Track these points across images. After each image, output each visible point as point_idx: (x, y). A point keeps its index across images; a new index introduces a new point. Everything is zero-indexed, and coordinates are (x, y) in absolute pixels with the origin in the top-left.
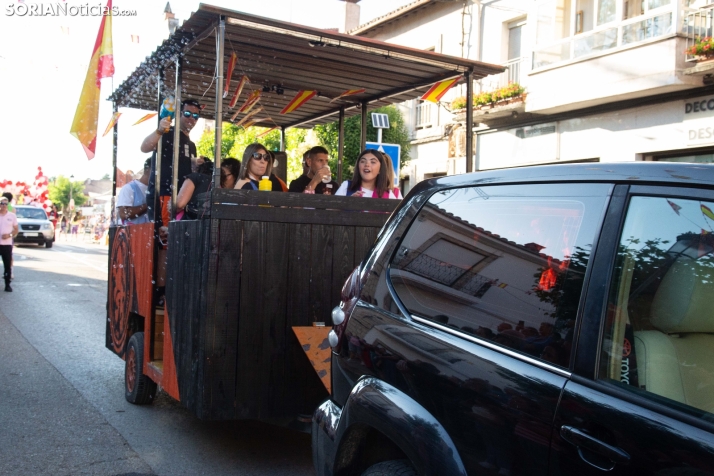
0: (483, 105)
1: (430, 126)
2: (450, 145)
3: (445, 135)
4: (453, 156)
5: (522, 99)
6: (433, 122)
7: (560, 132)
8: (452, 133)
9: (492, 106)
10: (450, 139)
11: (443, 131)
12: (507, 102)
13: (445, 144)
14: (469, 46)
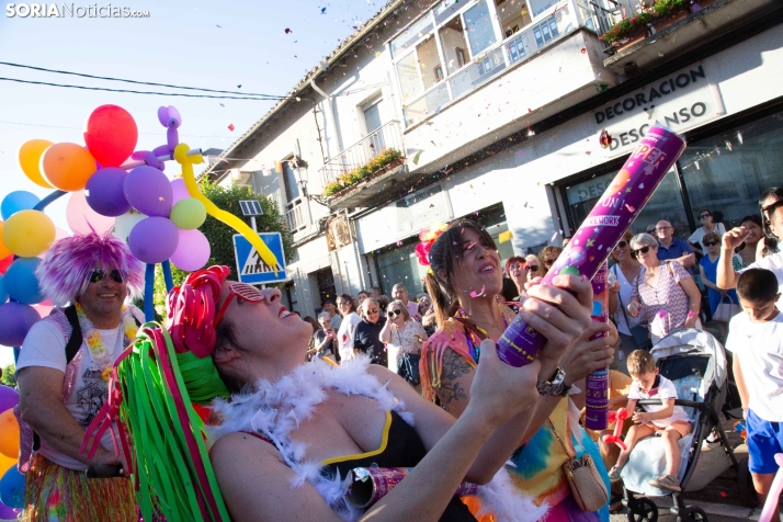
0: (359, 181)
1: (304, 227)
2: (328, 239)
3: (322, 230)
4: (334, 248)
5: (401, 163)
6: (306, 222)
7: (447, 189)
8: (328, 227)
9: (368, 180)
10: (328, 233)
11: (319, 226)
12: (384, 171)
13: (323, 240)
14: (327, 140)
